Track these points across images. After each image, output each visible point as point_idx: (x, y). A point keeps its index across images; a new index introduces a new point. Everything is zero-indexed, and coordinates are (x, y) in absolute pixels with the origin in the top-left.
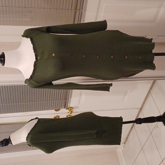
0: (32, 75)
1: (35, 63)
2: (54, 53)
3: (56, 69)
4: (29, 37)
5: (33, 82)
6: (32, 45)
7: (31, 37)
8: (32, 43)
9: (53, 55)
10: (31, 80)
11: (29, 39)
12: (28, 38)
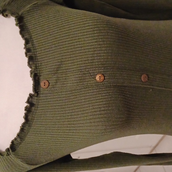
0: (15, 139)
1: (31, 100)
2: (99, 73)
3: (104, 127)
4: (13, 14)
5: (19, 162)
6: (22, 42)
7: (20, 13)
8: (21, 33)
9: (97, 78)
10: (12, 156)
11: (12, 20)
12: (6, 16)
